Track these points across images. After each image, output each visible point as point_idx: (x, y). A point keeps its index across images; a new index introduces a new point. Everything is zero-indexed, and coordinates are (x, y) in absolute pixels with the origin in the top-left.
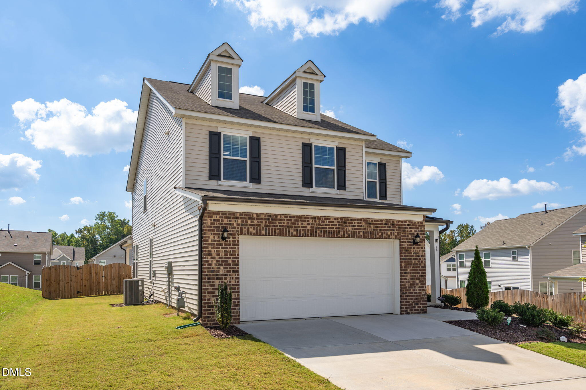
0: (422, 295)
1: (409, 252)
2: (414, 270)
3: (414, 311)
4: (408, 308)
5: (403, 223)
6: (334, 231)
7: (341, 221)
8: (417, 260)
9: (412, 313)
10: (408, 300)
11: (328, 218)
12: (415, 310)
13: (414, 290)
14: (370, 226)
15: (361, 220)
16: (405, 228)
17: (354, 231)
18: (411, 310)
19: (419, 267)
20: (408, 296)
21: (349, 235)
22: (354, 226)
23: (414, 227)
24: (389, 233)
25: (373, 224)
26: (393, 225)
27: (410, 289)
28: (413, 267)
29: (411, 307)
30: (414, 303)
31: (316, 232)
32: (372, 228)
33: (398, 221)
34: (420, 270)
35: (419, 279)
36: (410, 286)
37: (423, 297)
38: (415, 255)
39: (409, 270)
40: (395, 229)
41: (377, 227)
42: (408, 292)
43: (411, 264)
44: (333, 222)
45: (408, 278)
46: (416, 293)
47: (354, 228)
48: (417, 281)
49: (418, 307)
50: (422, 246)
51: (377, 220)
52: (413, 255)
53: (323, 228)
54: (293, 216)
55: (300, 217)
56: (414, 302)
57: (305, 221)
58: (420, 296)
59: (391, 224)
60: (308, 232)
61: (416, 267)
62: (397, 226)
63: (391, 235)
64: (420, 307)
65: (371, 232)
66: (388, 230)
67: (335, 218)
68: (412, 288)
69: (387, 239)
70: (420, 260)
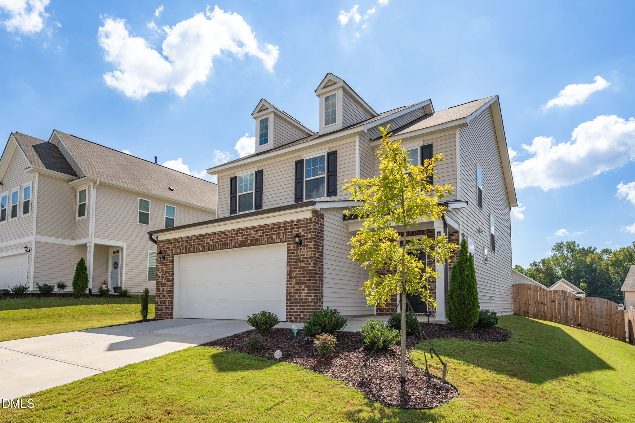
0: (309, 302)
1: (295, 254)
2: (300, 274)
3: (298, 320)
4: (293, 315)
5: (290, 224)
6: (228, 243)
7: (233, 233)
8: (304, 263)
9: (296, 322)
10: (292, 307)
11: (224, 232)
12: (300, 318)
13: (300, 296)
14: (258, 233)
15: (250, 229)
16: (292, 229)
17: (243, 240)
18: (295, 318)
19: (306, 270)
20: (292, 303)
21: (239, 245)
22: (243, 235)
23: (302, 226)
24: (274, 237)
25: (261, 230)
26: (279, 227)
27: (295, 295)
28: (299, 271)
29: (296, 315)
30: (299, 311)
31: (215, 246)
32: (259, 234)
33: (285, 223)
34: (307, 274)
35: (305, 283)
36: (295, 292)
37: (310, 304)
38: (302, 257)
39: (294, 275)
40: (282, 232)
41: (264, 233)
42: (292, 298)
43: (297, 268)
44: (227, 235)
45: (293, 283)
46: (302, 299)
47: (243, 237)
48: (303, 286)
49: (304, 315)
50: (310, 246)
51: (264, 226)
52: (299, 257)
53: (220, 241)
54: (201, 236)
55: (205, 235)
56: (299, 309)
57: (208, 238)
58: (306, 302)
59: (277, 228)
60: (210, 247)
61: (303, 271)
62: (283, 229)
63: (277, 238)
64: (306, 315)
65: (257, 239)
66: (274, 234)
67: (229, 231)
68: (297, 293)
69: (272, 243)
70: (308, 263)
